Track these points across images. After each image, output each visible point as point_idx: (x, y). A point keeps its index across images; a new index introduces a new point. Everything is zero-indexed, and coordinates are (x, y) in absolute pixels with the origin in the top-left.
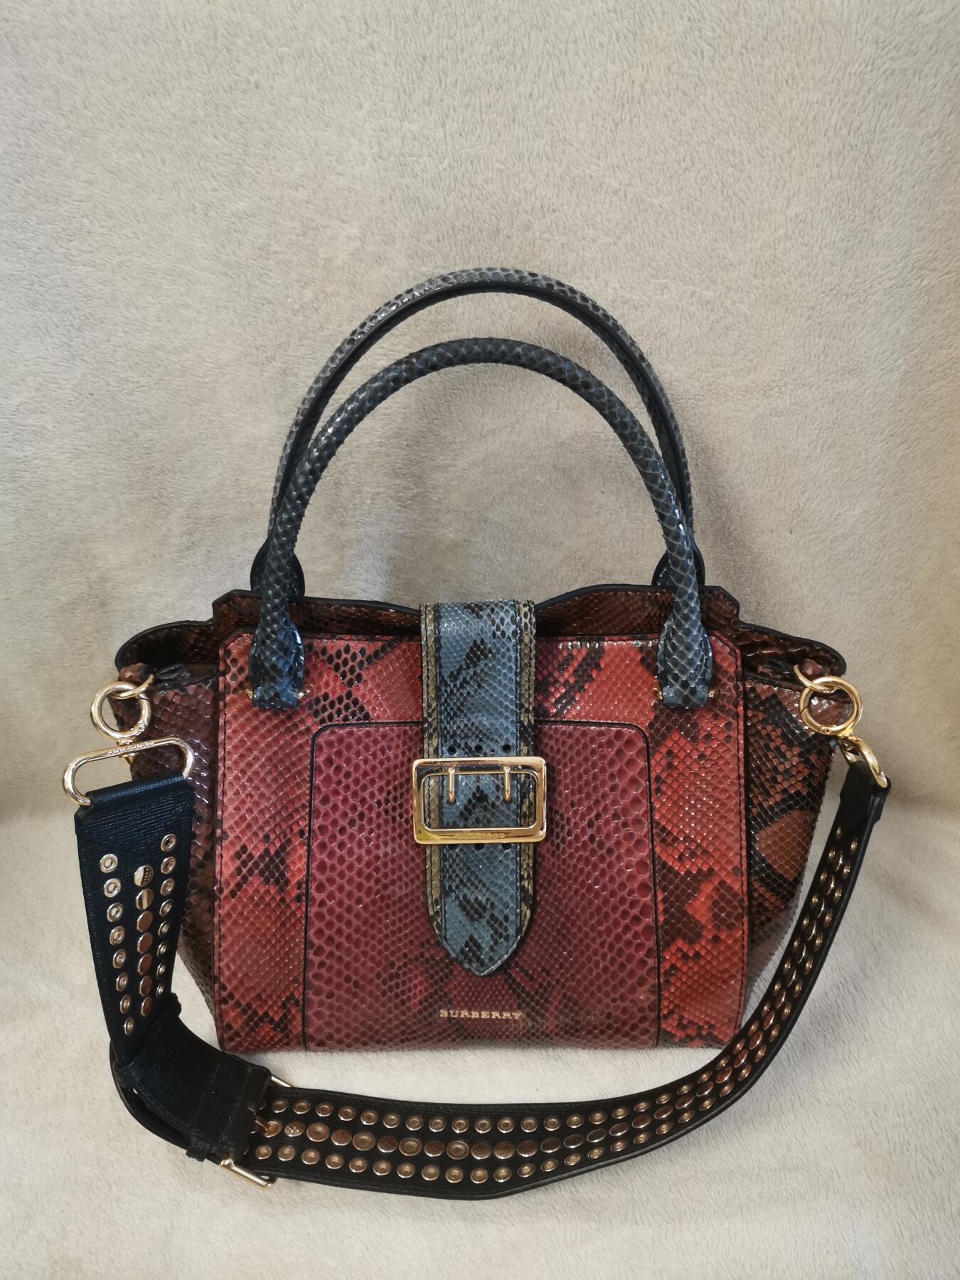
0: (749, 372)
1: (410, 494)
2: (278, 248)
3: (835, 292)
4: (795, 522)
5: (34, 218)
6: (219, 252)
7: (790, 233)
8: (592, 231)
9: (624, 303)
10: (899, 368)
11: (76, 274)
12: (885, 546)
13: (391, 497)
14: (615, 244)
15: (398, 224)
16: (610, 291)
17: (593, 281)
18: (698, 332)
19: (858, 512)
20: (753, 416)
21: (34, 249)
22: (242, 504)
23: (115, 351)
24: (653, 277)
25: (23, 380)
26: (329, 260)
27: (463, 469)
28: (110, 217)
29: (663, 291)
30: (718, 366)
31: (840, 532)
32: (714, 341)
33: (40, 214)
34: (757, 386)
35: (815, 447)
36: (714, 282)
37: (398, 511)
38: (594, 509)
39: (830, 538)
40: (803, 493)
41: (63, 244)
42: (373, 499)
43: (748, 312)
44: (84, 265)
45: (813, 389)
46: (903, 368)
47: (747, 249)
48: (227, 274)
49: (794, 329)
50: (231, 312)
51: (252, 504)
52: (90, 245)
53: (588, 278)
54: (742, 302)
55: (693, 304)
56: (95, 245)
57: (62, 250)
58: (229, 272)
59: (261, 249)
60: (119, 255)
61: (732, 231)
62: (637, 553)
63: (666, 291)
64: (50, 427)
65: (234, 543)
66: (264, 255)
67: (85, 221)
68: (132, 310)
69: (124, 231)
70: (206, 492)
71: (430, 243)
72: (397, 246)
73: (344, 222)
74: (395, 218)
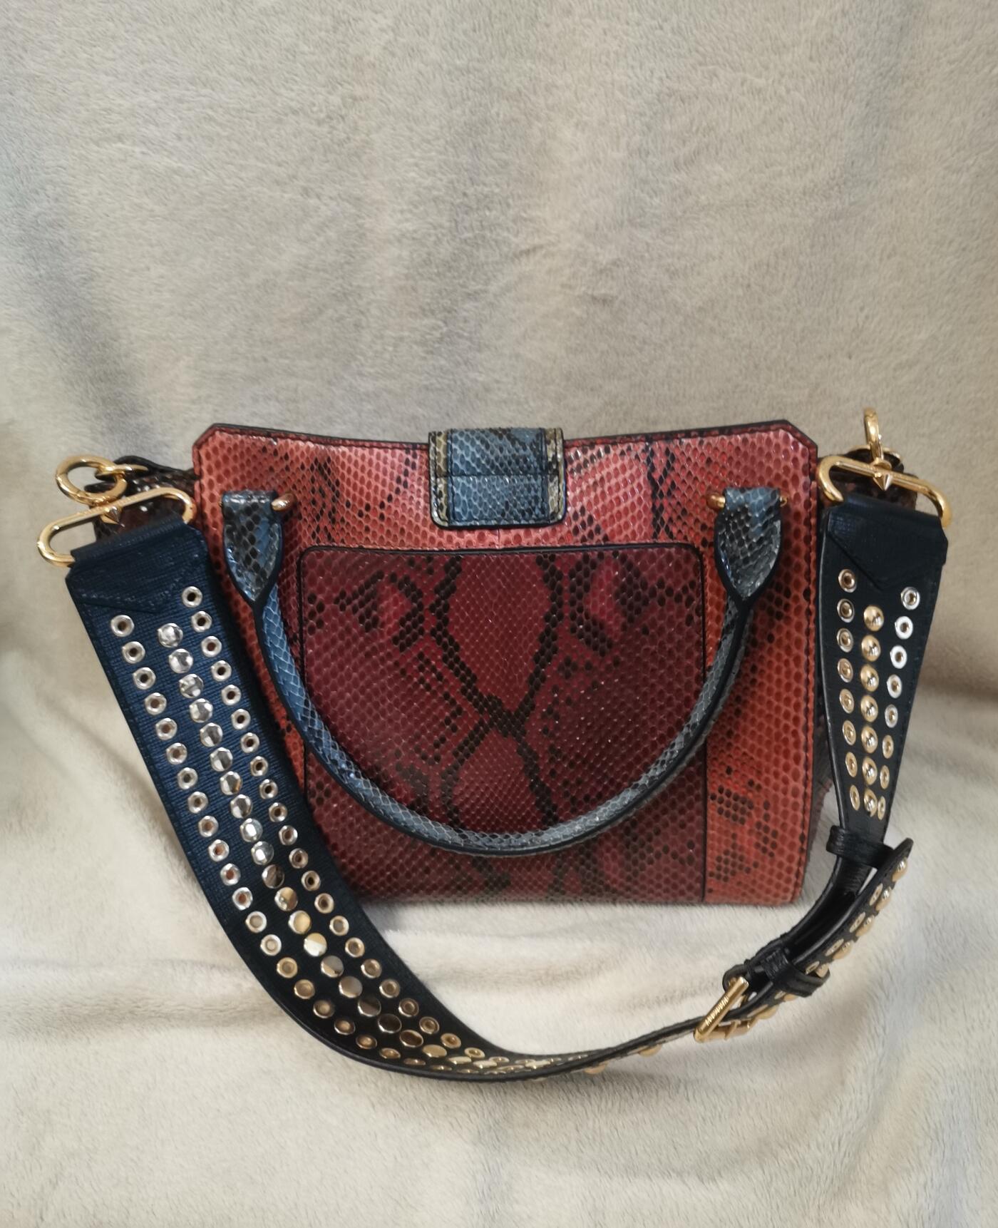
0: (806, 170)
1: (437, 334)
2: (306, 49)
3: (892, 73)
4: (854, 344)
5: (61, 19)
6: (244, 55)
7: (847, 7)
8: (636, 14)
9: (670, 96)
10: (968, 169)
11: (97, 83)
12: (959, 382)
13: (416, 343)
14: (661, 28)
15: (433, 11)
16: (656, 81)
17: (638, 70)
18: (750, 126)
19: (923, 336)
20: (811, 221)
21: (59, 52)
22: (255, 360)
23: (131, 173)
24: (701, 64)
25: (43, 188)
26: (359, 58)
27: (495, 296)
28: (136, 20)
29: (711, 79)
30: (772, 165)
31: (905, 357)
32: (767, 135)
33: (66, 14)
34: (816, 186)
35: (874, 255)
36: (767, 68)
37: (425, 358)
38: (637, 343)
39: (893, 365)
40: (862, 309)
41: (87, 49)
42: (395, 346)
43: (804, 100)
44: (107, 74)
45: (871, 186)
46: (973, 170)
47: (801, 28)
48: (252, 80)
49: (852, 118)
50: (254, 124)
51: (265, 360)
52: (114, 52)
53: (632, 67)
54: (797, 89)
55: (743, 94)
56: (118, 51)
57: (85, 55)
58: (254, 78)
59: (287, 50)
60: (142, 63)
61: (784, 9)
62: (684, 396)
63: (715, 78)
64: (67, 243)
65: (243, 406)
66: (290, 57)
67: (111, 24)
68: (152, 127)
69: (149, 36)
70: (216, 343)
71: (465, 33)
72: (431, 37)
73: (376, 13)
74: (429, 5)
